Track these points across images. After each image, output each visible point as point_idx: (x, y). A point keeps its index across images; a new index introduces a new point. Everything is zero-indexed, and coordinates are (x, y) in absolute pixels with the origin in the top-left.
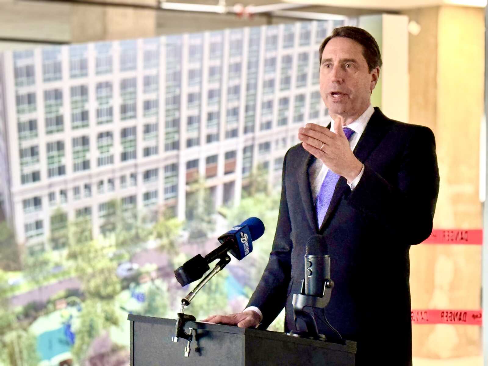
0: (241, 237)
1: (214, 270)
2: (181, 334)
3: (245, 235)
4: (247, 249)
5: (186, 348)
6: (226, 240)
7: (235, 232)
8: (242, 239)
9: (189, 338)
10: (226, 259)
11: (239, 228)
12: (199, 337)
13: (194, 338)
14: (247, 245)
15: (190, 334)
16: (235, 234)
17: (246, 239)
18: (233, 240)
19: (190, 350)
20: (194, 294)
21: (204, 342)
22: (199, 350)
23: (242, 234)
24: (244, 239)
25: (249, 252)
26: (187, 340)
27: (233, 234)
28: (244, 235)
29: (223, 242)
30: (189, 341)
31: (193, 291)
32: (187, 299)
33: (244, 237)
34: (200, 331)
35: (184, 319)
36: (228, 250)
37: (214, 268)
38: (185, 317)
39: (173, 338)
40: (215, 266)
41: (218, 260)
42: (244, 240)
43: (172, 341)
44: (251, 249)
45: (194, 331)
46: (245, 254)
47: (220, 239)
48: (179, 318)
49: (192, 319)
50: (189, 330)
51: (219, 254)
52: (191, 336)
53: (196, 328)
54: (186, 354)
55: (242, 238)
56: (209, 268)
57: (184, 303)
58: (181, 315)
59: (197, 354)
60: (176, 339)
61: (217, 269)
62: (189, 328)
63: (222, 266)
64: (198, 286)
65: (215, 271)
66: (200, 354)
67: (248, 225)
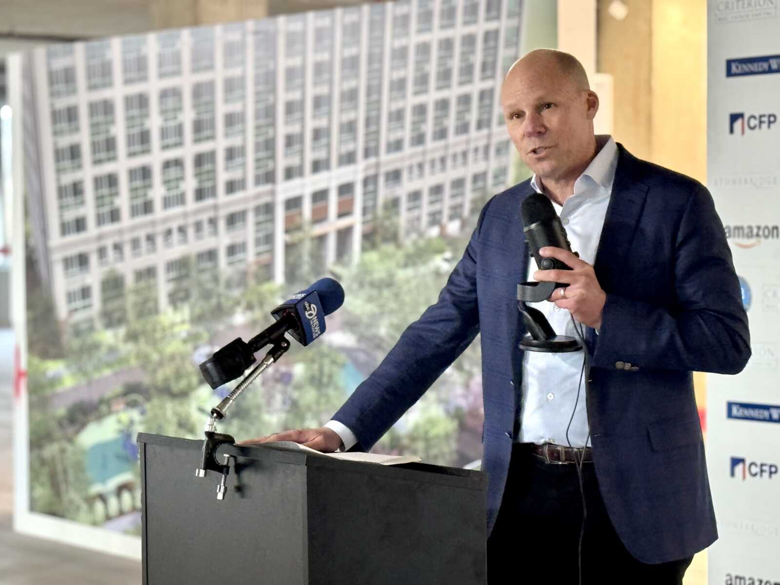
0: (305, 309)
1: (262, 362)
2: (211, 464)
4: (316, 328)
5: (219, 486)
6: (283, 315)
7: (296, 302)
8: (307, 314)
9: (223, 470)
10: (283, 345)
11: (303, 295)
12: (239, 468)
13: (232, 470)
14: (315, 322)
15: (225, 463)
16: (295, 305)
17: (314, 313)
18: (293, 314)
19: (226, 488)
20: (231, 401)
21: (248, 476)
22: (239, 489)
23: (307, 304)
24: (311, 312)
25: (319, 332)
26: (221, 474)
27: (293, 306)
28: (310, 306)
29: (279, 318)
30: (223, 476)
31: (229, 397)
32: (218, 409)
33: (310, 310)
34: (241, 459)
35: (215, 441)
36: (286, 330)
37: (264, 360)
38: (216, 437)
39: (197, 470)
40: (265, 356)
41: (270, 346)
42: (311, 315)
43: (197, 475)
44: (323, 329)
45: (232, 460)
46: (314, 337)
47: (275, 313)
48: (207, 439)
49: (228, 440)
50: (224, 457)
51: (272, 337)
52: (227, 467)
53: (234, 454)
54: (220, 496)
55: (308, 311)
56: (255, 360)
57: (215, 415)
58: (210, 435)
59: (237, 495)
60: (202, 473)
61: (268, 361)
62: (225, 455)
63: (275, 357)
64: (238, 388)
65: (264, 364)
66: (243, 496)
67: (317, 291)
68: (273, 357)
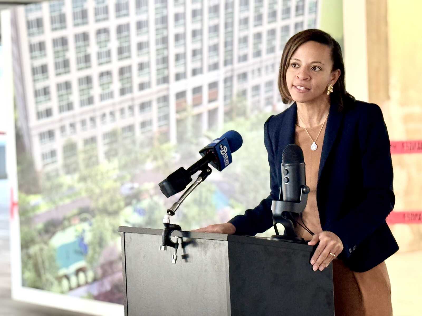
0: (220, 149)
1: (196, 181)
2: (167, 242)
3: (224, 147)
4: (226, 161)
5: (173, 255)
6: (207, 153)
7: (215, 145)
8: (221, 152)
9: (175, 245)
10: (207, 171)
11: (219, 141)
12: (184, 245)
13: (180, 246)
14: (226, 157)
15: (176, 242)
17: (226, 152)
18: (212, 152)
19: (177, 257)
20: (179, 205)
21: (189, 249)
22: (185, 257)
23: (221, 146)
24: (224, 151)
25: (228, 163)
26: (173, 248)
27: (213, 147)
28: (223, 147)
29: (204, 155)
30: (175, 249)
31: (177, 202)
32: (172, 210)
33: (223, 149)
34: (185, 239)
35: (170, 228)
36: (209, 162)
38: (170, 226)
39: (160, 246)
40: (197, 178)
41: (200, 172)
42: (223, 152)
43: (160, 249)
44: (230, 161)
45: (180, 240)
46: (226, 166)
47: (201, 152)
48: (165, 227)
49: (178, 228)
50: (175, 238)
51: (201, 166)
52: (177, 244)
53: (181, 236)
54: (173, 261)
55: (222, 150)
56: (191, 180)
57: (169, 213)
58: (167, 225)
59: (184, 260)
60: (163, 247)
61: (199, 181)
64: (182, 197)
66: (187, 261)
67: (227, 138)
68: (202, 178)
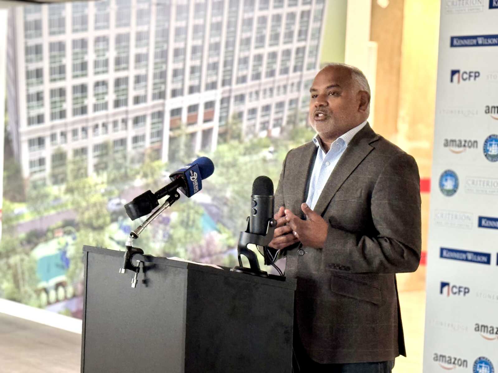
0: (190, 175)
1: (163, 205)
2: (129, 266)
3: (195, 173)
4: (196, 187)
5: (133, 279)
6: (176, 178)
7: (185, 170)
8: (191, 178)
9: (136, 269)
10: (176, 196)
11: (190, 166)
12: (145, 269)
13: (141, 270)
14: (196, 184)
15: (137, 266)
16: (185, 172)
17: (196, 177)
18: (182, 178)
19: (137, 281)
20: (143, 228)
21: (151, 274)
22: (145, 282)
23: (191, 172)
24: (194, 177)
25: (198, 190)
26: (134, 272)
27: (183, 173)
28: (193, 173)
29: (174, 180)
30: (136, 273)
31: (141, 226)
32: (135, 233)
33: (193, 176)
34: (147, 264)
35: (132, 252)
36: (178, 187)
37: (164, 204)
38: (133, 250)
39: (120, 269)
40: (164, 202)
41: (167, 197)
42: (193, 179)
43: (120, 272)
44: (200, 188)
45: (141, 264)
46: (195, 192)
47: (171, 176)
48: (127, 250)
49: (140, 252)
50: (136, 262)
51: (169, 191)
52: (138, 268)
53: (143, 260)
54: (133, 286)
55: (192, 176)
56: (158, 204)
57: (133, 236)
58: (129, 248)
59: (144, 285)
60: (123, 270)
61: (166, 205)
62: (137, 261)
63: (171, 203)
64: (147, 220)
65: (164, 207)
66: (147, 286)
67: (198, 165)
68: (169, 203)
